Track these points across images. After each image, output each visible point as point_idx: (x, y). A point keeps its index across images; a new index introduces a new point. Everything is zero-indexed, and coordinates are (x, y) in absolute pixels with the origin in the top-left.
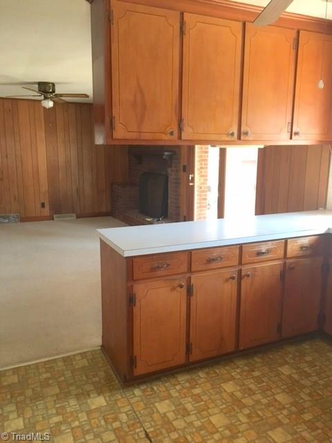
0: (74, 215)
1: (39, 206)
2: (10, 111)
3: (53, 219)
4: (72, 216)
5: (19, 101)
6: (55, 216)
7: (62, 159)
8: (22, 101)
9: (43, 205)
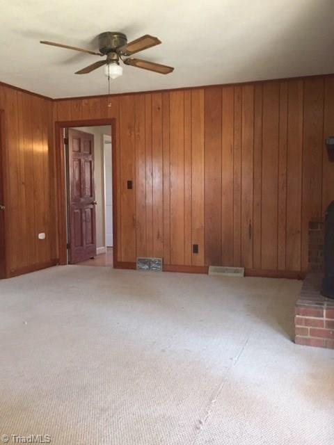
0: (242, 269)
1: (189, 249)
2: (159, 108)
3: (207, 273)
4: (236, 272)
5: (171, 93)
6: (211, 268)
7: (227, 177)
8: (175, 93)
9: (195, 249)
